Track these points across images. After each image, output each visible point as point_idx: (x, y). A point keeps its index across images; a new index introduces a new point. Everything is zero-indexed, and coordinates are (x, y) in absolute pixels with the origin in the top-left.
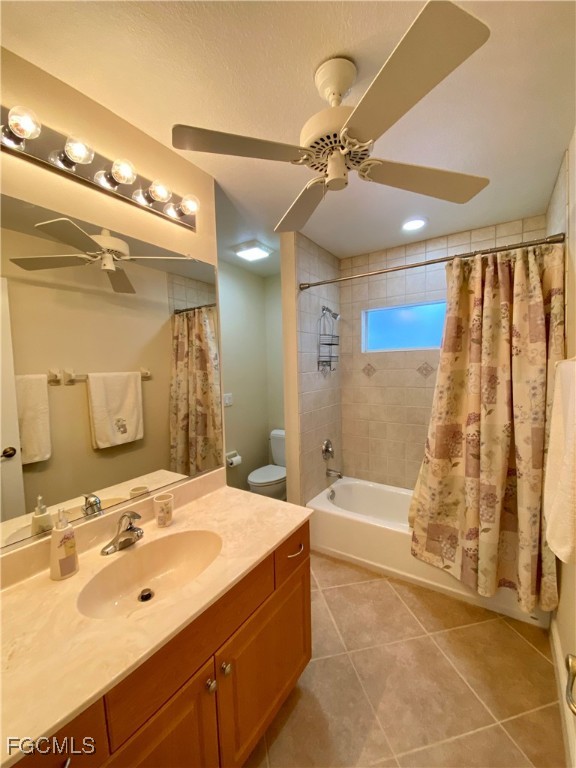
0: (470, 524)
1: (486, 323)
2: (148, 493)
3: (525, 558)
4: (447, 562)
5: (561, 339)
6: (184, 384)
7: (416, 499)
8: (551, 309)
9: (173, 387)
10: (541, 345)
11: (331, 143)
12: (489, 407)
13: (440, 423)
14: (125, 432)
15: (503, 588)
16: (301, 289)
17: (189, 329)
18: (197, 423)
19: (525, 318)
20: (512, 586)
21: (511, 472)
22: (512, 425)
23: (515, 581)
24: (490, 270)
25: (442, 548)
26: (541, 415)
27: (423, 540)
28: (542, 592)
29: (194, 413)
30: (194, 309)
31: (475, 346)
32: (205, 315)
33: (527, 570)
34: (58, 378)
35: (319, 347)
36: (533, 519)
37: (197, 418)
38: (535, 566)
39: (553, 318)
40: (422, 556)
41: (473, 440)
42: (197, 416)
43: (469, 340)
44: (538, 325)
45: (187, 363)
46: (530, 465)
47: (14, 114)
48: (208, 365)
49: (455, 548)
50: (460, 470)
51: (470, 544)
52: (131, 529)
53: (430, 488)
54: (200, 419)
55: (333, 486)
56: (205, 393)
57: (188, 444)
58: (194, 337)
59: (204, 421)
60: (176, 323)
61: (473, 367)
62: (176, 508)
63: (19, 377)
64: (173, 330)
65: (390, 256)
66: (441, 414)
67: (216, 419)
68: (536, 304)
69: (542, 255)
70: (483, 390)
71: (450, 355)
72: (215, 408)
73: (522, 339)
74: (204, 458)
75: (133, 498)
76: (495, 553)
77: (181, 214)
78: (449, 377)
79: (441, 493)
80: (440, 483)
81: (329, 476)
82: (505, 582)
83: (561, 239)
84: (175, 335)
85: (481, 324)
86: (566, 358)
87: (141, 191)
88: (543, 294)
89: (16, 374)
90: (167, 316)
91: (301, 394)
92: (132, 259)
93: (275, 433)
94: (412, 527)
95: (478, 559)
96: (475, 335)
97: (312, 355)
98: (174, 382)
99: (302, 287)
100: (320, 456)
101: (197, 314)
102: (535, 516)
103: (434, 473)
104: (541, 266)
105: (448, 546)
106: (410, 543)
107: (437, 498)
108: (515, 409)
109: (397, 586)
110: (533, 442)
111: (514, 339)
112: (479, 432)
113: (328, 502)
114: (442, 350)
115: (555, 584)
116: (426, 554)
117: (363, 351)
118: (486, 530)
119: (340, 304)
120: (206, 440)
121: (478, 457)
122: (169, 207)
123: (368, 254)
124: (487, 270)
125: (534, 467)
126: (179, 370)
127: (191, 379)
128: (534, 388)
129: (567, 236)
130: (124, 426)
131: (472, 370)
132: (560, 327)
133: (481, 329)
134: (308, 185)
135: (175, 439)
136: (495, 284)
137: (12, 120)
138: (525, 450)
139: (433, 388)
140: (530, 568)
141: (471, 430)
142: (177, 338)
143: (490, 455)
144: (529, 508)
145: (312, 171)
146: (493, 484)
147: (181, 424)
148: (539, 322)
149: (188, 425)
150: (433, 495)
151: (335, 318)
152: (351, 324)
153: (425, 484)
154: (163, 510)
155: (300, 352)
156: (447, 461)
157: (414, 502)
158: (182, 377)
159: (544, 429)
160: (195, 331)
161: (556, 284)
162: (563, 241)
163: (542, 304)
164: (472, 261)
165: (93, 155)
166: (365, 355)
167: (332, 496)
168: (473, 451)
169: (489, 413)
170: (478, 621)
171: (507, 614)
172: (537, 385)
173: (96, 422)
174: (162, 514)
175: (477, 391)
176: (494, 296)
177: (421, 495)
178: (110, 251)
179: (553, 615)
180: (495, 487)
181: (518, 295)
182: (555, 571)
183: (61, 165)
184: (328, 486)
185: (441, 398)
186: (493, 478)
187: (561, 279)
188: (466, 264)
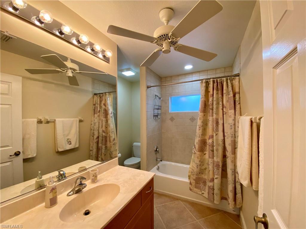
0: (211, 177)
1: (215, 103)
2: (86, 169)
3: (230, 187)
4: (203, 192)
5: (239, 109)
6: (97, 124)
7: (191, 168)
8: (235, 99)
9: (92, 125)
10: (233, 111)
11: (165, 37)
12: (216, 133)
13: (199, 139)
14: (71, 144)
15: (223, 200)
16: (148, 88)
17: (101, 101)
18: (102, 140)
19: (227, 101)
20: (226, 199)
21: (224, 156)
22: (224, 139)
23: (227, 197)
24: (215, 84)
25: (201, 186)
26: (234, 135)
27: (194, 184)
28: (237, 200)
29: (101, 136)
30: (103, 93)
31: (211, 111)
32: (107, 96)
33: (231, 192)
34: (42, 120)
35: (154, 110)
36: (233, 173)
37: (102, 138)
38: (234, 191)
39: (236, 102)
40: (193, 190)
41: (211, 145)
42: (103, 137)
43: (209, 108)
44: (232, 104)
45: (99, 115)
46: (231, 153)
47: (42, 13)
48: (108, 116)
49: (205, 186)
50: (207, 156)
51: (211, 184)
52: (81, 184)
53: (196, 163)
54: (104, 139)
55: (159, 165)
56: (106, 128)
57: (98, 149)
58: (102, 105)
59: (106, 139)
60: (95, 99)
61: (210, 118)
62: (99, 174)
63: (24, 120)
64: (93, 101)
65: (180, 78)
66: (200, 135)
67: (111, 138)
68: (231, 97)
69: (232, 80)
70: (214, 127)
71: (202, 114)
72: (111, 134)
73: (226, 109)
74: (105, 155)
75: (80, 172)
76: (220, 187)
77: (104, 56)
78: (202, 122)
79: (200, 165)
80: (200, 161)
81: (157, 161)
82: (224, 198)
83: (238, 75)
84: (94, 103)
85: (213, 103)
86: (241, 116)
87: (89, 46)
88: (233, 93)
89: (22, 118)
90: (91, 96)
91: (147, 128)
92: (80, 73)
93: (135, 144)
94: (189, 179)
95: (214, 189)
96: (211, 107)
97: (151, 113)
98: (93, 123)
99: (148, 87)
100: (154, 153)
101: (104, 95)
102: (233, 172)
103: (198, 158)
104: (232, 84)
105: (203, 185)
106: (189, 186)
107: (199, 167)
108: (225, 133)
109: (184, 203)
110: (231, 145)
111: (224, 109)
112: (213, 142)
113: (157, 171)
114: (199, 112)
115: (241, 197)
116: (195, 189)
117: (170, 112)
118: (216, 178)
119: (161, 94)
120: (106, 147)
121: (213, 151)
122: (99, 53)
123: (172, 76)
124: (214, 84)
125: (232, 154)
126: (95, 118)
127: (100, 122)
128: (231, 126)
129: (240, 74)
130: (70, 142)
131: (210, 119)
132: (239, 105)
133: (213, 105)
134: (155, 51)
135: (92, 147)
136: (217, 90)
137: (41, 15)
138: (229, 148)
139: (197, 126)
140: (232, 192)
141: (210, 141)
142: (95, 105)
143: (217, 150)
144: (231, 169)
145: (157, 46)
146: (218, 161)
147: (95, 141)
148: (232, 103)
149: (98, 141)
150: (197, 166)
151: (160, 99)
152: (165, 102)
153: (194, 162)
154: (94, 176)
155: (147, 112)
156: (202, 153)
157: (190, 169)
158: (96, 121)
159: (235, 140)
160: (103, 102)
161: (237, 90)
162: (239, 76)
163: (233, 97)
164: (210, 81)
165: (73, 32)
166: (171, 113)
167: (158, 169)
168: (211, 149)
169: (216, 135)
170: (214, 214)
171: (225, 210)
172: (232, 125)
173: (58, 140)
174: (93, 178)
175: (212, 127)
176: (217, 93)
177: (193, 166)
178: (71, 69)
179: (240, 209)
180: (219, 162)
181: (225, 94)
182: (241, 192)
183: (58, 34)
184: (156, 165)
185: (200, 129)
186: (218, 159)
187: (238, 88)
188: (207, 82)
